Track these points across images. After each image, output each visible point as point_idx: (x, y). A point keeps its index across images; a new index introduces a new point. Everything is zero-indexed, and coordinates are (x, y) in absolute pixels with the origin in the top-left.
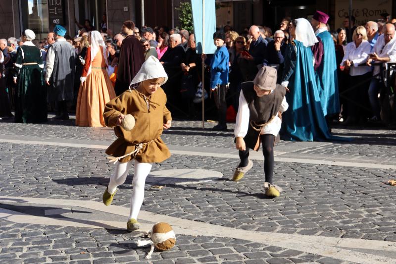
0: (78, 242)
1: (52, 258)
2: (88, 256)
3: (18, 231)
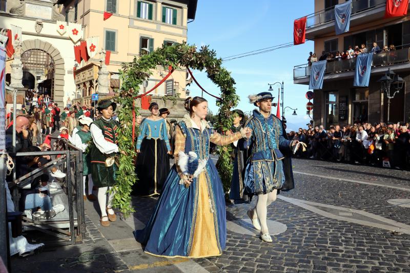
0: (357, 231)
1: (345, 237)
2: (363, 239)
3: (327, 221)
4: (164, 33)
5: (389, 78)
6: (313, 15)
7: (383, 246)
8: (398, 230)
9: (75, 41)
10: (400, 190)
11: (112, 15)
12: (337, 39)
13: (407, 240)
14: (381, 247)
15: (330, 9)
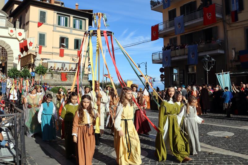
4: (74, 34)
5: (206, 59)
6: (162, 23)
7: (203, 162)
8: (212, 151)
9: (20, 40)
10: (215, 126)
11: (43, 24)
12: (177, 37)
13: (218, 157)
14: (202, 163)
15: (171, 20)
